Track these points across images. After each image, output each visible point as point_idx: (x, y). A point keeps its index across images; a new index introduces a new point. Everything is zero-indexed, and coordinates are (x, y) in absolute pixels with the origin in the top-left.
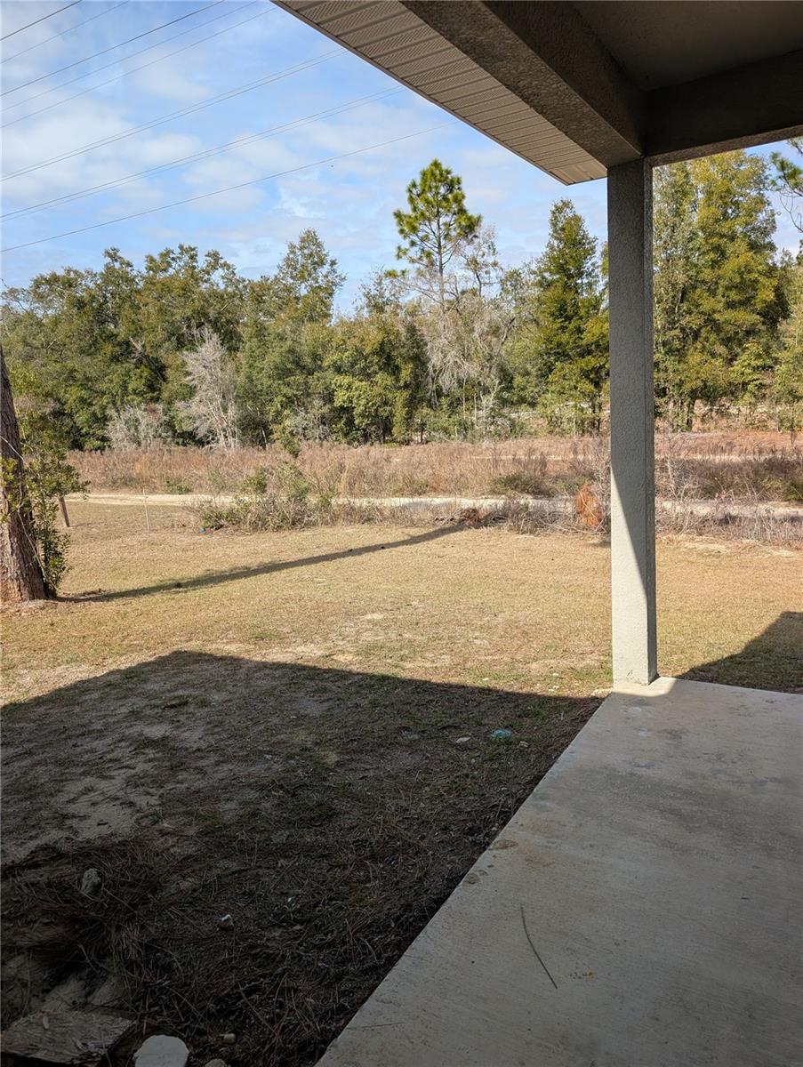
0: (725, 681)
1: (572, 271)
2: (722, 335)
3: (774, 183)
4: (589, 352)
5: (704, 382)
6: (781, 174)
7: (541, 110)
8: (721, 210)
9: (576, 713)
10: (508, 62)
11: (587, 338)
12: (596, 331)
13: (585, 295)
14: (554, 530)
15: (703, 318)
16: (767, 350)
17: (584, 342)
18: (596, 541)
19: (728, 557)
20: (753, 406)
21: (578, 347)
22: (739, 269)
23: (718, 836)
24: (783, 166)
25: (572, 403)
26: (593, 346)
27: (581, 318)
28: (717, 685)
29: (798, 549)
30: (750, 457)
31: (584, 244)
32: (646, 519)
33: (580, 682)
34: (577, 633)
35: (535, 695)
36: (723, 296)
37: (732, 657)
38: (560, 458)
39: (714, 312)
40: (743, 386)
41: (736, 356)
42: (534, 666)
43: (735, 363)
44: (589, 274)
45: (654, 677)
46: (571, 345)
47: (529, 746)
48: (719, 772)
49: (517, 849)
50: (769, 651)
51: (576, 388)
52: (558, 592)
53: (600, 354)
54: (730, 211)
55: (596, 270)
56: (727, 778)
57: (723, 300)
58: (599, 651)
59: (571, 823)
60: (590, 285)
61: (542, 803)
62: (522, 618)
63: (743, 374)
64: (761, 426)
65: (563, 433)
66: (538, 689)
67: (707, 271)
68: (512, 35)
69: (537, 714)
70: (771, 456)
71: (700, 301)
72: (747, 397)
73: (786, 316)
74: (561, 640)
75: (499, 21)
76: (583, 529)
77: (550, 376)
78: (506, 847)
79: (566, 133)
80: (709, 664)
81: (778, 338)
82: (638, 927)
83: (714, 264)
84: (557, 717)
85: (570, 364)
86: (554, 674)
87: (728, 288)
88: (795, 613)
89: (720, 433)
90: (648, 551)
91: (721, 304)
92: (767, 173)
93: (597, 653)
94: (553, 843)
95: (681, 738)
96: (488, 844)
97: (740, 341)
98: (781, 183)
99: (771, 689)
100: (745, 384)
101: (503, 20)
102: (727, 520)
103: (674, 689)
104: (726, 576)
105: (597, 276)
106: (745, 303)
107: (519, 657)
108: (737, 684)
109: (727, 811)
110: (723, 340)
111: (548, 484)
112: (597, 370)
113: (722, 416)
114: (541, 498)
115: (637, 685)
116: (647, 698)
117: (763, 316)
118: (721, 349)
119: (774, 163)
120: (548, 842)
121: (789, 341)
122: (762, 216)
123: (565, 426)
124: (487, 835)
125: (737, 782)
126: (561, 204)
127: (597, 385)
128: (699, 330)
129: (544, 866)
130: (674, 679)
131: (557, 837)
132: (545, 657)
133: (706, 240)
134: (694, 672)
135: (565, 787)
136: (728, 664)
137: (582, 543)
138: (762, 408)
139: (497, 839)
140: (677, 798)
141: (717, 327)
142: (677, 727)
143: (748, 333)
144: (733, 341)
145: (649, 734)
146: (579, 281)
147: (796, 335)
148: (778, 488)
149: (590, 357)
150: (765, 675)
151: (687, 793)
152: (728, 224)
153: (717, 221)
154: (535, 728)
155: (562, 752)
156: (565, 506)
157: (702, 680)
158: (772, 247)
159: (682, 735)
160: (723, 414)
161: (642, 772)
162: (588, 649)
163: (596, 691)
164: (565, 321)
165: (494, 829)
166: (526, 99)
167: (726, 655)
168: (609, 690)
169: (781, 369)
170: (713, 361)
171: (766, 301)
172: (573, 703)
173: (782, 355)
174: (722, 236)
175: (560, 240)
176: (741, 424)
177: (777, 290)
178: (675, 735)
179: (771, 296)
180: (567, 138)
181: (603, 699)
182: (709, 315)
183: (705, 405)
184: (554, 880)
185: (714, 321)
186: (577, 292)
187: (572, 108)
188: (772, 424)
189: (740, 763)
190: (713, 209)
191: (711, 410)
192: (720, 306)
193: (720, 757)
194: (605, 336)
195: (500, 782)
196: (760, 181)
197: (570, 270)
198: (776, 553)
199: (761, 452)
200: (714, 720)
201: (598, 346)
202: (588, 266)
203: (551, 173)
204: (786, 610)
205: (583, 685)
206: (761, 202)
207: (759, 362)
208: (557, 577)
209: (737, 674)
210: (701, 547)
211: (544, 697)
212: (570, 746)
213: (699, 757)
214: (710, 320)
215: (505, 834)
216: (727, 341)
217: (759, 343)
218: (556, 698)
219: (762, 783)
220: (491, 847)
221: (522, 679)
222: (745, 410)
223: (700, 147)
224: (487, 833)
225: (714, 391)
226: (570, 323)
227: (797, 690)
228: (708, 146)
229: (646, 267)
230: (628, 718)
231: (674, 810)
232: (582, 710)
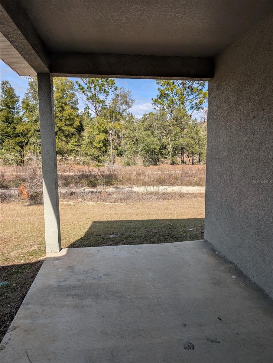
0: (82, 246)
1: (10, 107)
2: (64, 134)
3: (77, 90)
4: (19, 136)
5: (60, 149)
6: (79, 88)
7: (16, 47)
8: (62, 95)
9: (33, 268)
10: (6, 26)
11: (18, 131)
12: (21, 129)
13: (16, 116)
14: (11, 201)
15: (58, 128)
16: (78, 140)
17: (16, 132)
18: (28, 204)
19: (74, 205)
20: (75, 157)
21: (14, 134)
22: (69, 114)
23: (91, 298)
24: (79, 85)
25: (12, 154)
26: (20, 134)
27: (15, 124)
28: (80, 248)
29: (94, 201)
30: (76, 173)
31: (15, 98)
32: (56, 194)
33: (32, 256)
34: (26, 238)
35: (15, 265)
36: (64, 122)
37: (82, 238)
38: (9, 174)
39: (62, 126)
40: (72, 151)
41: (69, 141)
42: (12, 254)
43: (69, 143)
44: (17, 109)
45: (61, 249)
46: (11, 133)
47: (17, 286)
48: (88, 277)
49: (20, 328)
50: (92, 234)
51: (14, 148)
52: (16, 224)
53: (23, 137)
54: (64, 96)
55: (20, 108)
56: (90, 278)
57: (64, 123)
58: (37, 243)
59: (40, 310)
60: (18, 112)
61: (27, 306)
62: (3, 236)
63: (71, 147)
64: (78, 164)
65: (10, 165)
66: (16, 262)
67: (59, 113)
68: (9, 17)
69: (18, 272)
70: (82, 173)
71: (57, 123)
72: (73, 154)
73: (83, 130)
74: (21, 242)
75: (4, 11)
76: (23, 200)
77: (3, 144)
78: (15, 329)
79: (24, 58)
80: (76, 242)
81: (81, 137)
82: (72, 341)
83: (61, 112)
84: (26, 271)
85: (11, 139)
86: (21, 255)
87: (65, 120)
88: (96, 221)
89: (66, 166)
90: (57, 205)
91: (64, 124)
92: (75, 86)
93: (36, 244)
94: (34, 321)
95: (73, 268)
96: (6, 331)
97: (70, 137)
98: (79, 90)
99: (96, 246)
100: (72, 150)
101: (6, 11)
102: (72, 194)
103: (68, 252)
104: (74, 212)
105: (21, 110)
106: (71, 125)
107: (5, 252)
108: (86, 247)
109: (92, 289)
110: (65, 136)
111: (6, 183)
112: (22, 142)
113: (66, 160)
114: (3, 189)
115: (55, 253)
116: (59, 257)
117: (76, 130)
118: (64, 139)
119: (77, 84)
120: (32, 321)
121: (84, 138)
122: (74, 99)
123: (10, 162)
124: (5, 327)
125: (93, 279)
126: (5, 82)
127: (22, 148)
128: (57, 132)
129: (32, 331)
130: (67, 249)
131: (36, 318)
132: (16, 250)
133: (58, 103)
134: (71, 245)
135: (35, 297)
136: (81, 240)
137: (22, 205)
138: (78, 158)
139: (10, 327)
140: (76, 290)
141: (63, 132)
142: (71, 265)
143: (72, 134)
144: (68, 136)
145: (62, 270)
146: (14, 110)
147: (86, 136)
148: (86, 183)
149: (19, 138)
150: (93, 242)
151: (79, 287)
152: (64, 100)
153: (61, 98)
154: (18, 278)
155: (31, 285)
156: (14, 191)
157: (75, 247)
158: (78, 109)
159: (74, 267)
160: (66, 159)
161: (63, 284)
162: (32, 244)
163: (40, 258)
164: (9, 124)
165: (8, 323)
166: (11, 42)
167: (80, 238)
168: (45, 257)
169: (83, 146)
170: (62, 142)
171: (77, 125)
172: (32, 265)
173: (82, 142)
174: (63, 103)
175: (6, 95)
176: (72, 163)
177: (80, 122)
178: (71, 268)
179: (79, 124)
180: (24, 60)
181: (43, 261)
182: (60, 127)
183: (60, 156)
184: (37, 335)
185: (62, 129)
186: (13, 114)
187: (28, 50)
188: (81, 163)
189: (93, 272)
190: (59, 94)
191: (62, 158)
192: (63, 125)
193: (87, 272)
194: (24, 131)
195: (6, 303)
196: (73, 89)
197: (9, 106)
198: (88, 203)
199: (79, 172)
200: (83, 260)
201: (22, 134)
202: (17, 105)
203: (15, 70)
204: (93, 220)
205: (34, 257)
206: (74, 95)
207: (76, 144)
208: (14, 218)
209: (85, 243)
210: (65, 203)
211: (19, 265)
212: (34, 282)
213: (80, 274)
214: (60, 129)
215: (13, 324)
216: (66, 136)
217: (76, 138)
218: (24, 264)
219: (101, 277)
220: (8, 331)
221: (8, 260)
222: (73, 159)
223: (68, 74)
224: (4, 326)
225: (63, 152)
226: (11, 125)
227: (103, 245)
228: (71, 74)
229: (52, 109)
230: (54, 266)
231: (76, 294)
232: (36, 266)
